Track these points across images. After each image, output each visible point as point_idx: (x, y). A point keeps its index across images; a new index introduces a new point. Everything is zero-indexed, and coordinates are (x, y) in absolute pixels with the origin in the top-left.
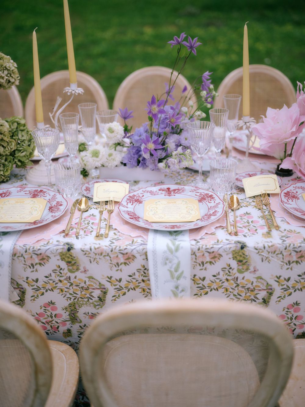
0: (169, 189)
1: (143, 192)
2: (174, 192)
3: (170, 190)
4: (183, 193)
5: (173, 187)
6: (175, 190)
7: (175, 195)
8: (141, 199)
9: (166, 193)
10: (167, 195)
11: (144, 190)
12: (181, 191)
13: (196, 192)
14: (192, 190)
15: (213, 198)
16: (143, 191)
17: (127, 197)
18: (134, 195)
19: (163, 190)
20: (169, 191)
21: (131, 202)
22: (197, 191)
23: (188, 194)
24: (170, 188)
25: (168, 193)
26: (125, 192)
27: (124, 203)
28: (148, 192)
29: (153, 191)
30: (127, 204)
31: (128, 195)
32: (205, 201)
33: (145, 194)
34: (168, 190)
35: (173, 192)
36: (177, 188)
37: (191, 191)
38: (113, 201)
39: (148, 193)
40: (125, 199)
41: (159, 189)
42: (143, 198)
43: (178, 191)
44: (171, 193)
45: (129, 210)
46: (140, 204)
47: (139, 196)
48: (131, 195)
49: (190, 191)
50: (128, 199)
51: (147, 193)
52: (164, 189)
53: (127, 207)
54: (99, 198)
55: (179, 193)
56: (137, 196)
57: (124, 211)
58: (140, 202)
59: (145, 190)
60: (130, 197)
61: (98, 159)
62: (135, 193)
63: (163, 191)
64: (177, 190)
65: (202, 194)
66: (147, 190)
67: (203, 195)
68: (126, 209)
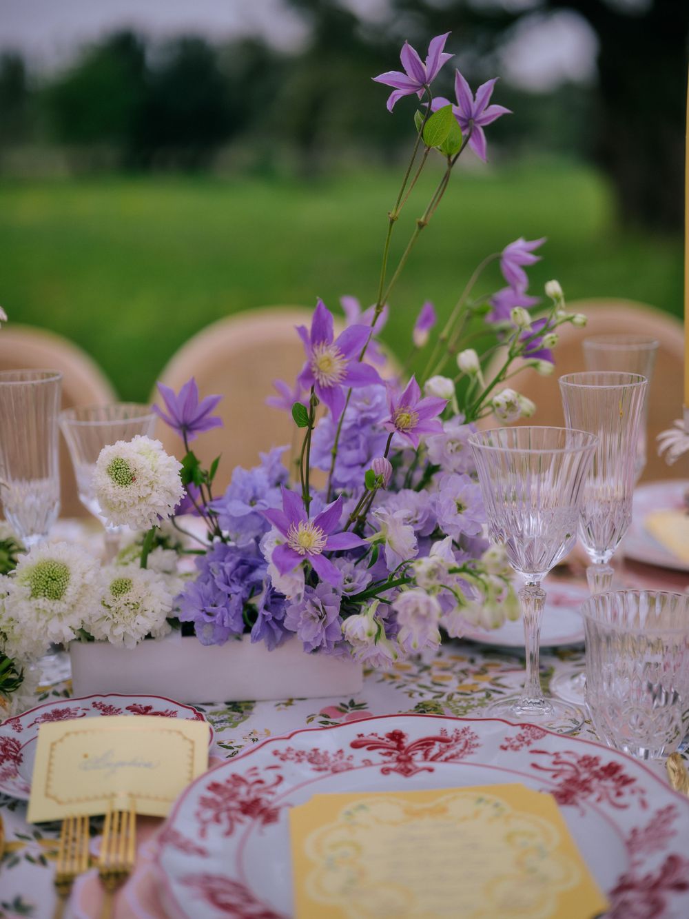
0: (397, 736)
1: (276, 761)
2: (426, 755)
3: (407, 742)
4: (468, 758)
5: (416, 729)
6: (426, 743)
7: (431, 770)
8: (270, 798)
9: (387, 758)
10: (395, 770)
11: (281, 746)
12: (460, 747)
13: (532, 747)
14: (507, 739)
15: (626, 781)
16: (276, 753)
17: (201, 790)
18: (237, 780)
19: (373, 746)
20: (400, 748)
21: (224, 816)
22: (536, 745)
23: (494, 763)
24: (404, 732)
25: (399, 760)
26: (192, 765)
27: (186, 827)
28: (299, 756)
29: (326, 752)
30: (203, 833)
31: (207, 781)
32: (593, 798)
33: (289, 768)
34: (394, 744)
35: (419, 755)
36: (435, 733)
37: (506, 744)
38: (129, 814)
39: (300, 761)
40: (192, 805)
41: (354, 738)
42: (280, 789)
43: (443, 745)
44: (410, 760)
45: (212, 866)
46: (271, 829)
47: (260, 782)
48: (221, 776)
49: (504, 748)
50: (205, 803)
51: (299, 765)
52: (373, 738)
53: (202, 852)
54: (60, 803)
55: (452, 757)
56: (251, 779)
57: (187, 880)
58: (270, 816)
59: (289, 750)
60: (215, 787)
61: (59, 606)
62: (240, 767)
63: (369, 749)
64: (437, 743)
65: (565, 757)
66: (297, 749)
67: (571, 765)
68: (194, 864)
